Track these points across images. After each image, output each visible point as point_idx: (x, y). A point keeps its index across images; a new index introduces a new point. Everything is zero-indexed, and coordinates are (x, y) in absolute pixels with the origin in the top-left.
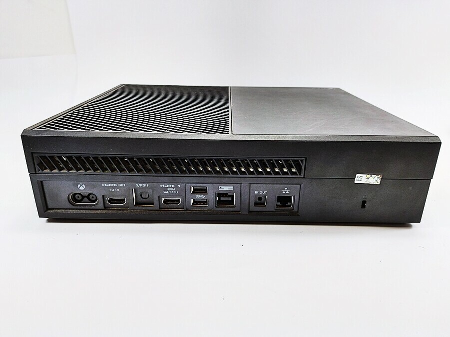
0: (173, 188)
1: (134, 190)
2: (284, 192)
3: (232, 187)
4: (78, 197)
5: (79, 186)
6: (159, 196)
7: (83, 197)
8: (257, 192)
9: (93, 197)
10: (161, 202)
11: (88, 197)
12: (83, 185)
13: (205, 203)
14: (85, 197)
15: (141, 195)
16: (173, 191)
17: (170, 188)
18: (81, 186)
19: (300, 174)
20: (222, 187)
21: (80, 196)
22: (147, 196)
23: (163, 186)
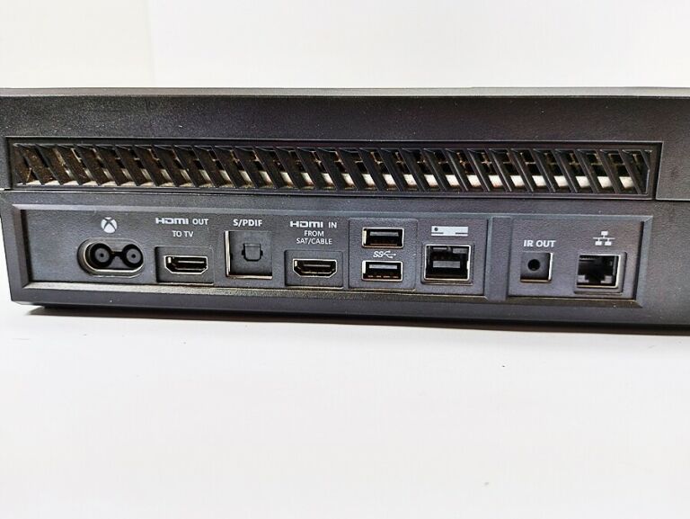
0: (320, 229)
1: (227, 233)
2: (599, 243)
3: (465, 229)
4: (102, 255)
5: (104, 222)
6: (285, 252)
7: (112, 255)
8: (529, 243)
9: (134, 256)
10: (289, 268)
11: (122, 255)
12: (113, 222)
13: (396, 273)
14: (118, 254)
15: (243, 253)
16: (320, 238)
17: (312, 229)
18: (108, 222)
19: (643, 191)
20: (441, 229)
21: (105, 253)
22: (257, 257)
23: (297, 224)
